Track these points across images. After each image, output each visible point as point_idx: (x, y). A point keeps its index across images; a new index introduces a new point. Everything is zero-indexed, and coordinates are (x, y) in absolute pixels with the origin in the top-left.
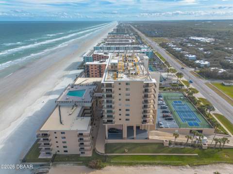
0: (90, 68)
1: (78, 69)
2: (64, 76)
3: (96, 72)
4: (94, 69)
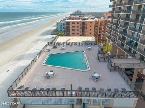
0: (71, 26)
1: (52, 34)
2: (38, 40)
3: (78, 32)
4: (76, 27)
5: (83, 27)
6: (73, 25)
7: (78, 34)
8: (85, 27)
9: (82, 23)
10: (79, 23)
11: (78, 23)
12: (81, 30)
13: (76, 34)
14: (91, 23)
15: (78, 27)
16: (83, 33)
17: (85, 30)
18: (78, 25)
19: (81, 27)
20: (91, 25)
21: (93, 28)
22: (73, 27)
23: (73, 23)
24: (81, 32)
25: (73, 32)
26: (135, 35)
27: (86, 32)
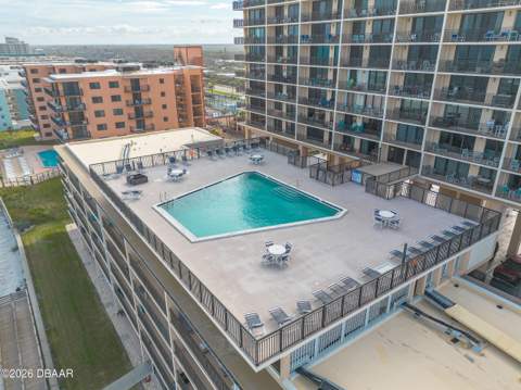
3: (119, 119)
4: (107, 100)
5: (137, 97)
6: (96, 93)
7: (119, 125)
8: (144, 96)
9: (129, 84)
10: (117, 82)
11: (113, 84)
12: (132, 111)
13: (111, 127)
14: (162, 81)
15: (115, 98)
16: (138, 122)
17: (146, 110)
18: (115, 91)
19: (130, 97)
20: (163, 88)
21: (171, 100)
22: (96, 100)
23: (94, 85)
24: (130, 118)
25: (101, 121)
26: (360, 102)
27: (151, 115)
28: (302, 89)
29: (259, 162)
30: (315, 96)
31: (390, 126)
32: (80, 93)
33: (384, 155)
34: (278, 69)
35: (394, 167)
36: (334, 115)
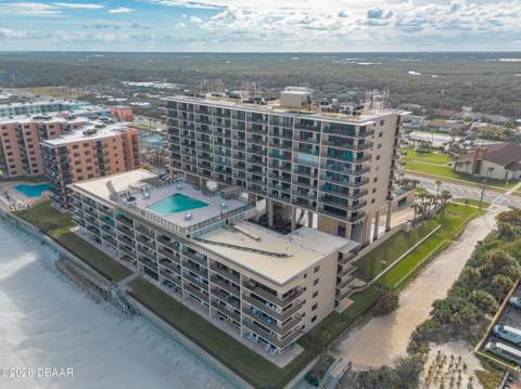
0: (70, 154)
3: (89, 165)
4: (82, 155)
5: (100, 151)
6: (76, 151)
8: (104, 150)
9: (95, 144)
10: (88, 143)
11: (86, 145)
12: (97, 159)
14: (114, 140)
15: (87, 153)
17: (105, 158)
18: (87, 149)
19: (95, 152)
20: (115, 144)
21: (120, 148)
22: (76, 155)
23: (75, 147)
25: (78, 167)
26: (224, 160)
27: (108, 161)
28: (199, 152)
29: (180, 189)
30: (205, 156)
31: (236, 171)
32: (68, 152)
33: (235, 183)
34: (187, 142)
35: (237, 187)
36: (214, 165)
